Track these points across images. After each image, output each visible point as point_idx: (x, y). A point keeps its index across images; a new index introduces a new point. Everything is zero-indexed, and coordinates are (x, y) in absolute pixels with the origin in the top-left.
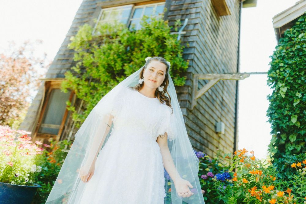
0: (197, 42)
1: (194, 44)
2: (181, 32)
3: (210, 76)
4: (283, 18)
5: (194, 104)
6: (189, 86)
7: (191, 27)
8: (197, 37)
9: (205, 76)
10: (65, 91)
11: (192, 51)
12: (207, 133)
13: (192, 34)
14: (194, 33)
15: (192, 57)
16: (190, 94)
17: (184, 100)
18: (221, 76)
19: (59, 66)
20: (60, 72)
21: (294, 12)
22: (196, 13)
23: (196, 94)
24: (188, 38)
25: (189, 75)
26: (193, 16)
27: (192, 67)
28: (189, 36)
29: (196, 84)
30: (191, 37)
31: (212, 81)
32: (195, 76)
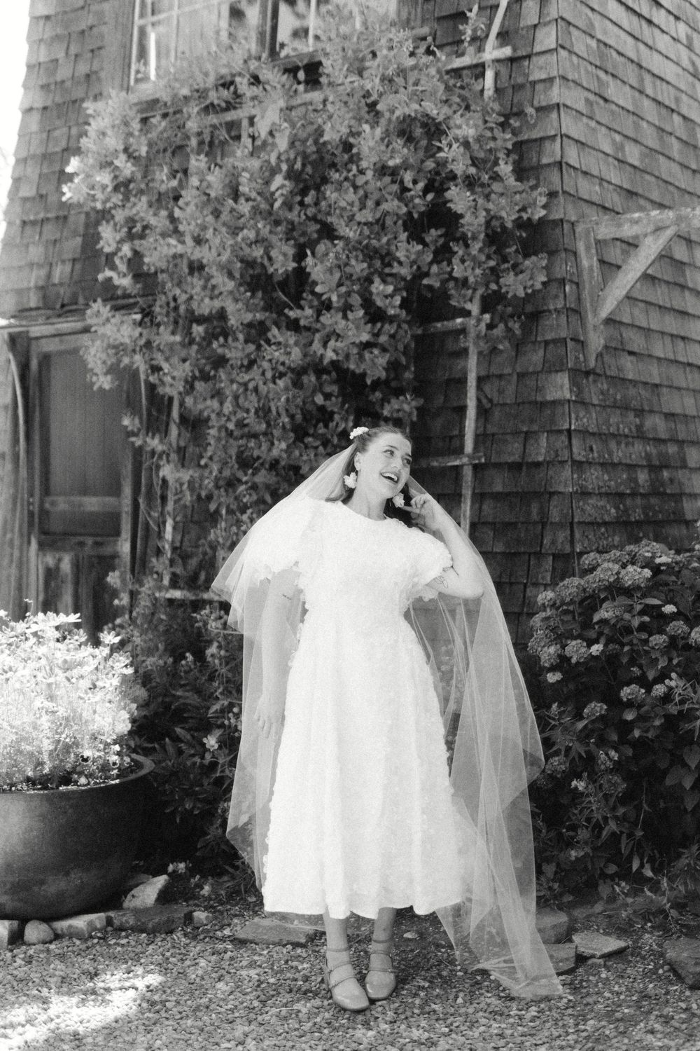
0: (564, 78)
1: (556, 94)
2: (493, 52)
3: (637, 222)
5: (596, 341)
6: (563, 282)
7: (531, 13)
8: (563, 53)
9: (619, 225)
11: (549, 126)
13: (537, 49)
14: (547, 38)
15: (551, 153)
16: (576, 312)
17: (554, 341)
18: (680, 219)
19: (36, 253)
20: (49, 276)
23: (597, 302)
24: (526, 63)
25: (558, 231)
27: (561, 198)
28: (529, 57)
29: (588, 261)
30: (534, 59)
31: (649, 240)
32: (580, 229)
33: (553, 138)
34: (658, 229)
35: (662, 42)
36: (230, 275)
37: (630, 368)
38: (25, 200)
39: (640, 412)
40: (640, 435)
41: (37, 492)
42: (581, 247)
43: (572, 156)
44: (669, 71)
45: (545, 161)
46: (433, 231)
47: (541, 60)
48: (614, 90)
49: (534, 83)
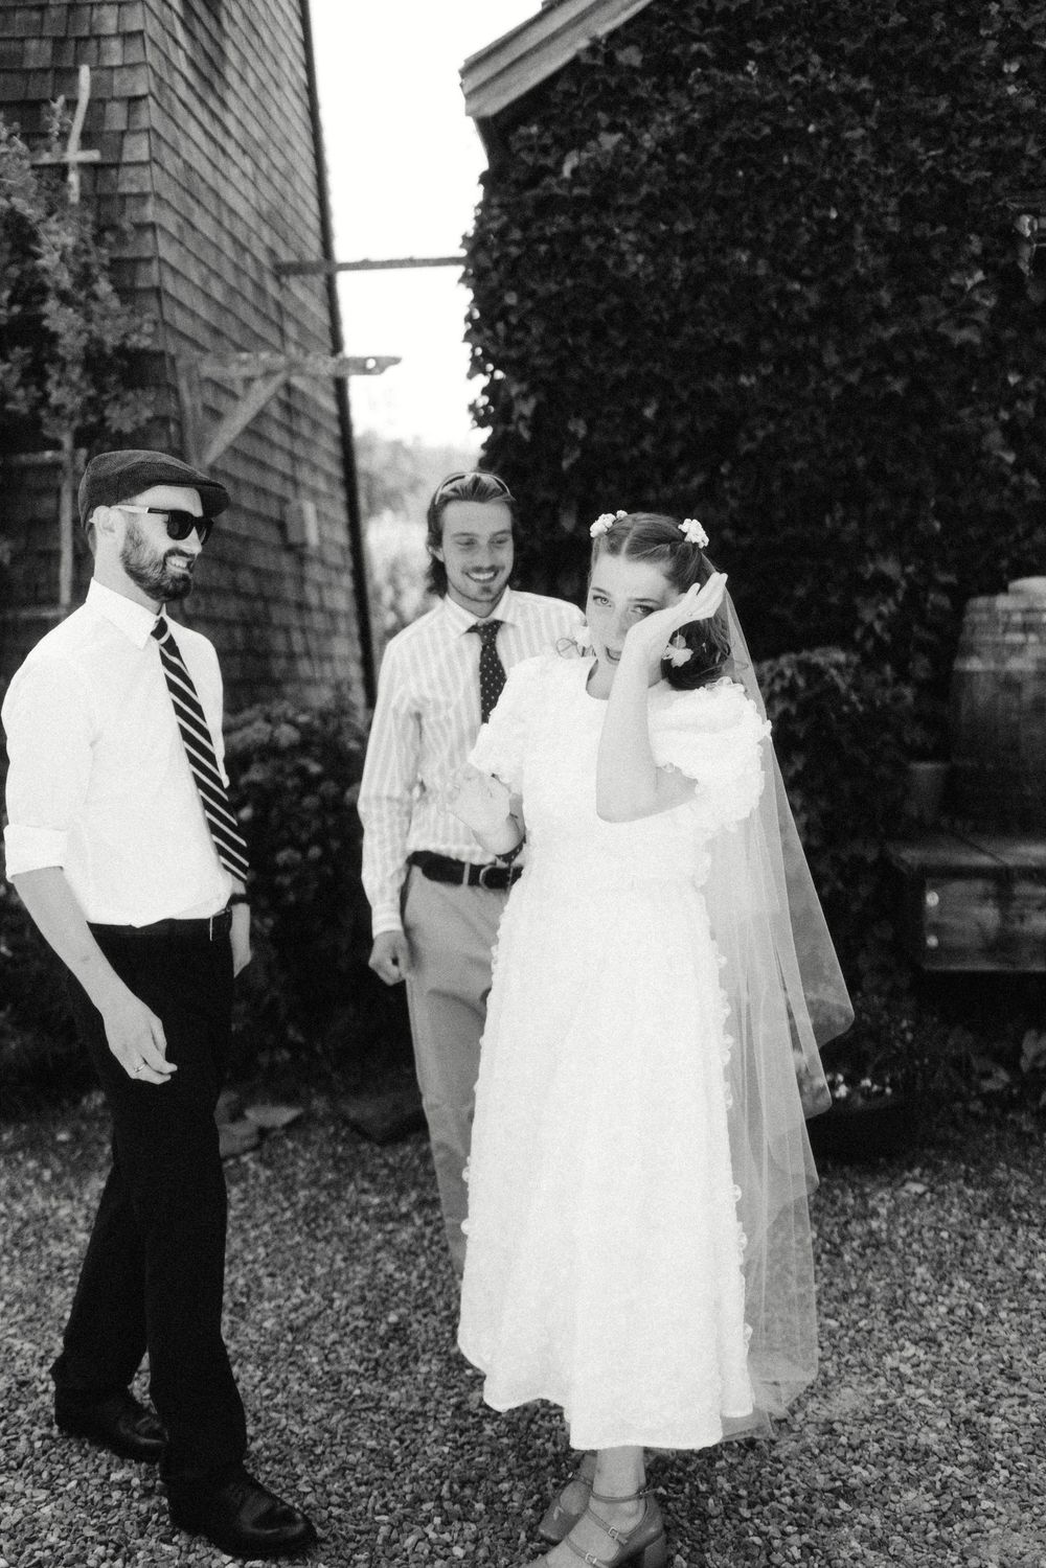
0: (158, 197)
1: (150, 212)
2: (76, 153)
3: (244, 363)
4: (500, 74)
6: (167, 421)
7: (116, 117)
8: (156, 168)
11: (145, 246)
12: (256, 571)
13: (127, 158)
14: (137, 148)
15: (149, 276)
18: (292, 365)
21: (537, 49)
22: (127, 36)
23: (202, 444)
24: (113, 172)
25: (159, 365)
26: (115, 53)
28: (117, 166)
29: (190, 401)
30: (123, 170)
31: (258, 385)
32: (180, 363)
33: (149, 261)
34: (269, 374)
39: (234, 566)
42: (183, 385)
43: (170, 284)
44: (241, 207)
45: (141, 284)
46: (18, 349)
47: (132, 172)
48: (198, 218)
49: (124, 197)
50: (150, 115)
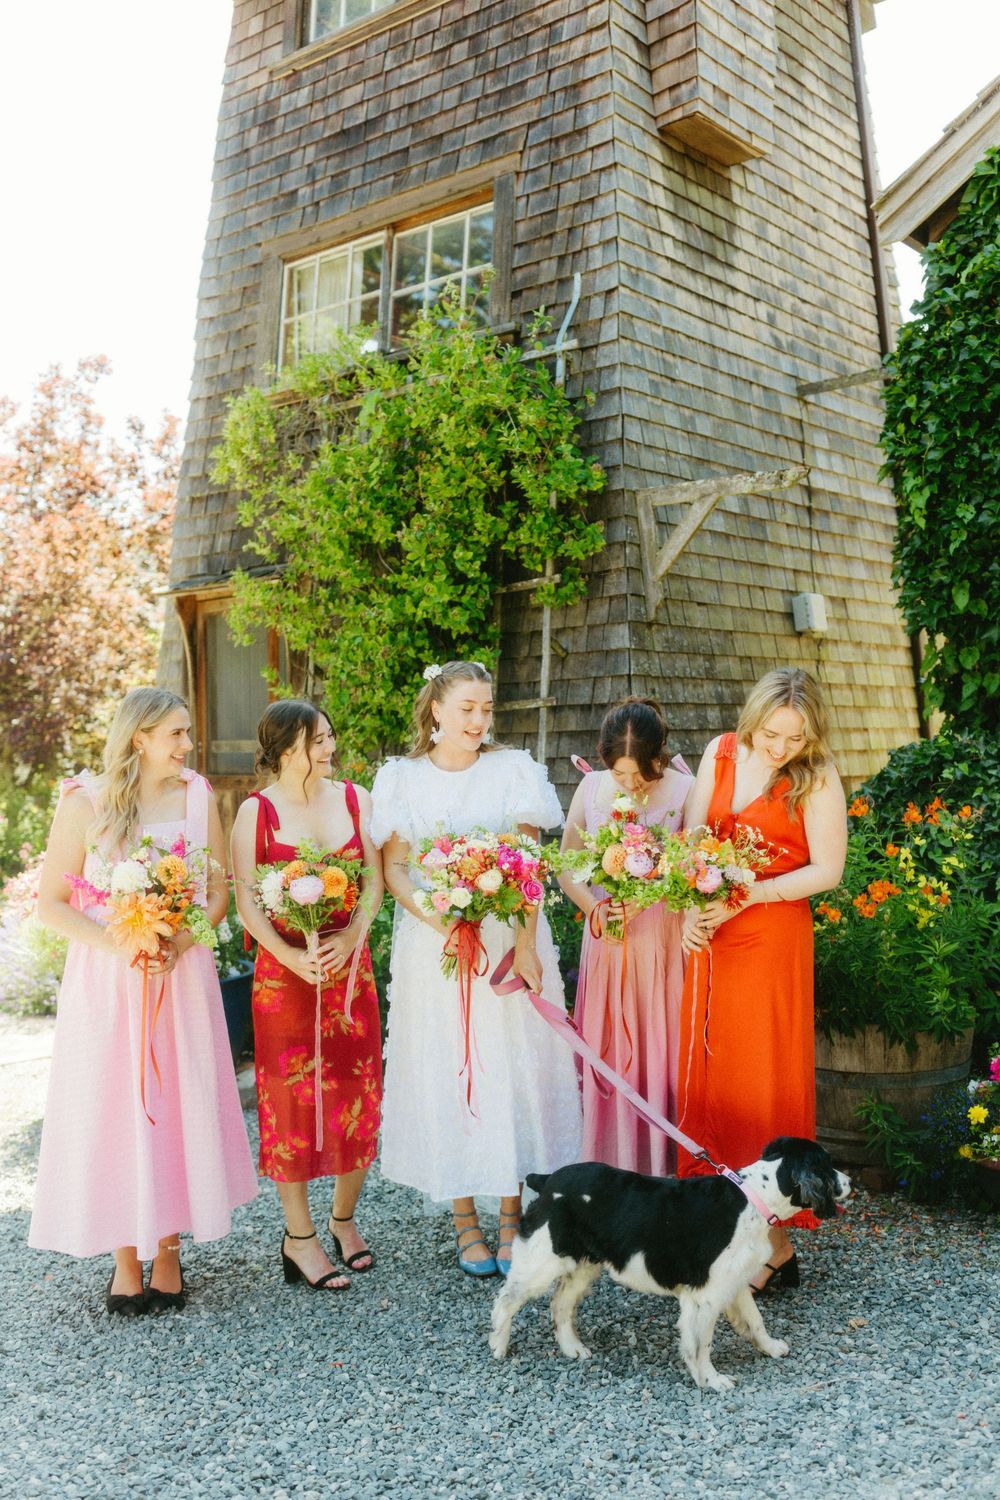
0: (625, 365)
1: (617, 379)
2: (564, 343)
3: (685, 490)
4: (910, 200)
5: (655, 596)
6: (623, 544)
7: (597, 308)
8: (625, 342)
9: (672, 493)
10: (244, 640)
11: (612, 407)
12: (745, 659)
13: (603, 339)
14: (610, 330)
15: (614, 430)
16: (636, 570)
17: (616, 597)
18: (721, 487)
19: (202, 525)
20: (213, 546)
21: (941, 171)
22: (606, 243)
23: (656, 560)
24: (594, 352)
25: (620, 499)
26: (597, 257)
27: (622, 471)
28: (596, 346)
29: (648, 525)
30: (601, 348)
31: (696, 506)
32: (640, 497)
33: (616, 417)
34: (703, 496)
35: (737, 322)
36: (341, 546)
37: (699, 618)
38: (194, 479)
39: (711, 657)
40: (711, 676)
41: (204, 737)
42: (641, 513)
43: (634, 432)
44: (748, 348)
45: (609, 438)
47: (605, 350)
48: (681, 371)
49: (600, 369)
50: (623, 301)
